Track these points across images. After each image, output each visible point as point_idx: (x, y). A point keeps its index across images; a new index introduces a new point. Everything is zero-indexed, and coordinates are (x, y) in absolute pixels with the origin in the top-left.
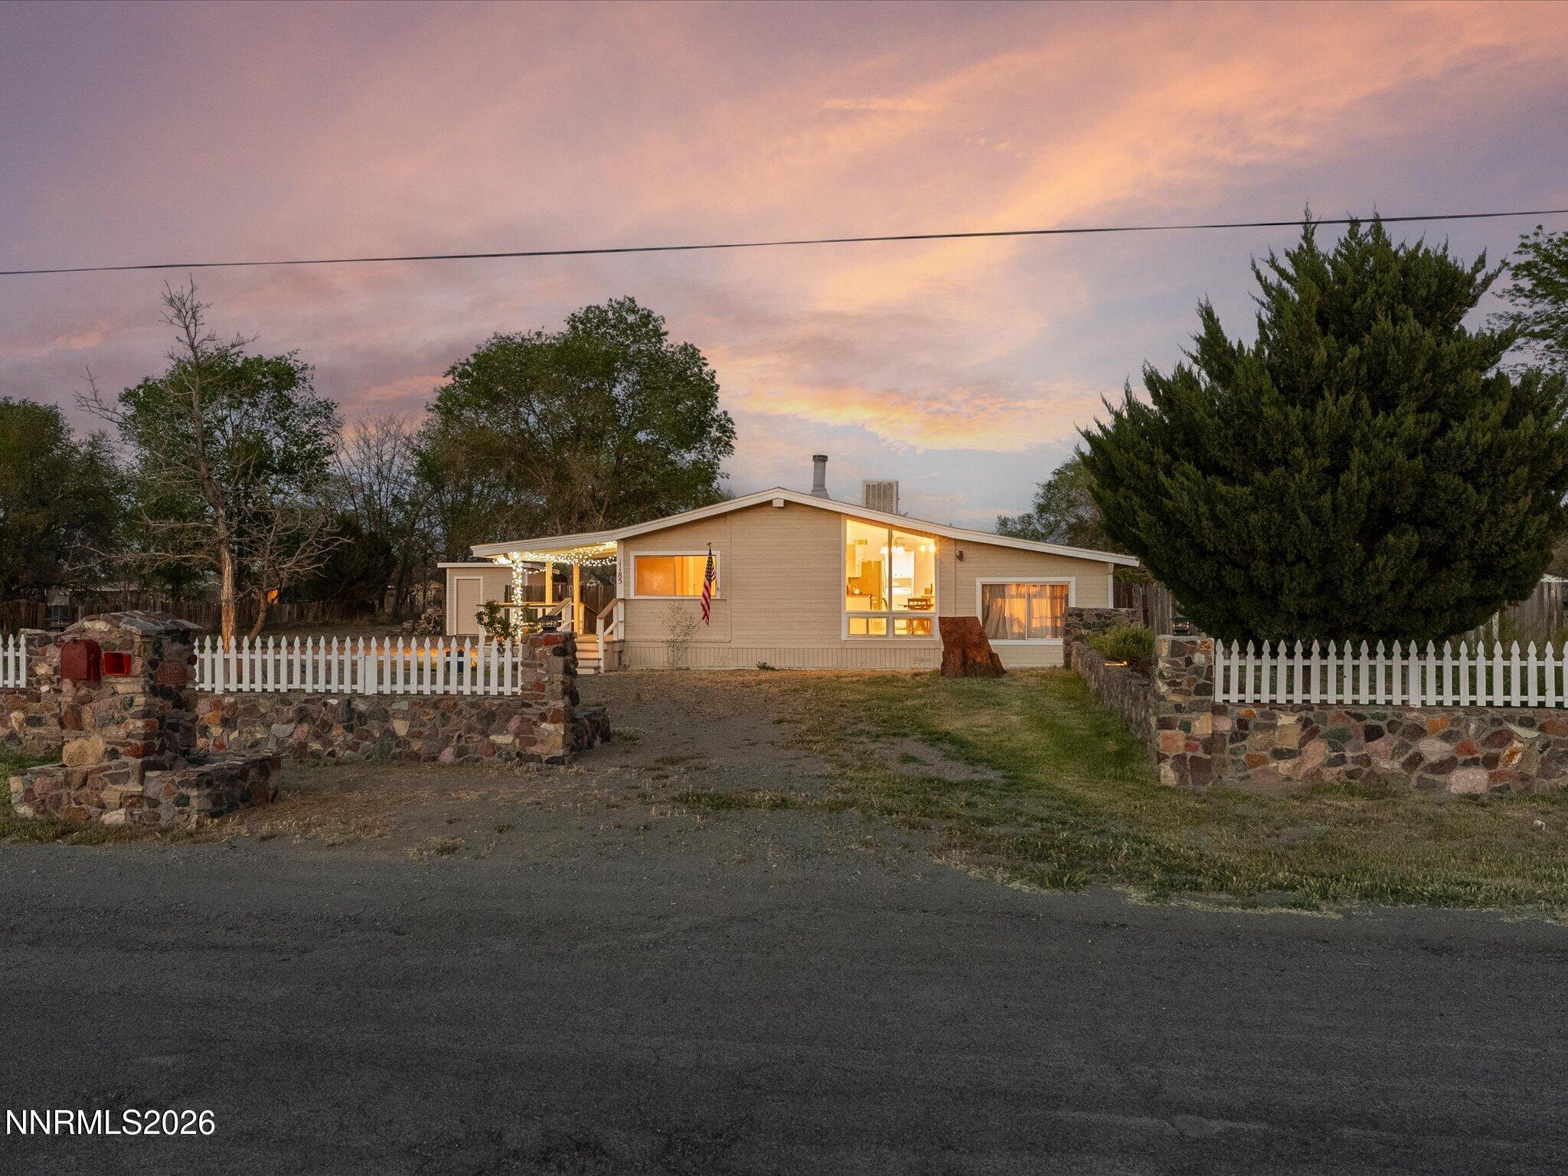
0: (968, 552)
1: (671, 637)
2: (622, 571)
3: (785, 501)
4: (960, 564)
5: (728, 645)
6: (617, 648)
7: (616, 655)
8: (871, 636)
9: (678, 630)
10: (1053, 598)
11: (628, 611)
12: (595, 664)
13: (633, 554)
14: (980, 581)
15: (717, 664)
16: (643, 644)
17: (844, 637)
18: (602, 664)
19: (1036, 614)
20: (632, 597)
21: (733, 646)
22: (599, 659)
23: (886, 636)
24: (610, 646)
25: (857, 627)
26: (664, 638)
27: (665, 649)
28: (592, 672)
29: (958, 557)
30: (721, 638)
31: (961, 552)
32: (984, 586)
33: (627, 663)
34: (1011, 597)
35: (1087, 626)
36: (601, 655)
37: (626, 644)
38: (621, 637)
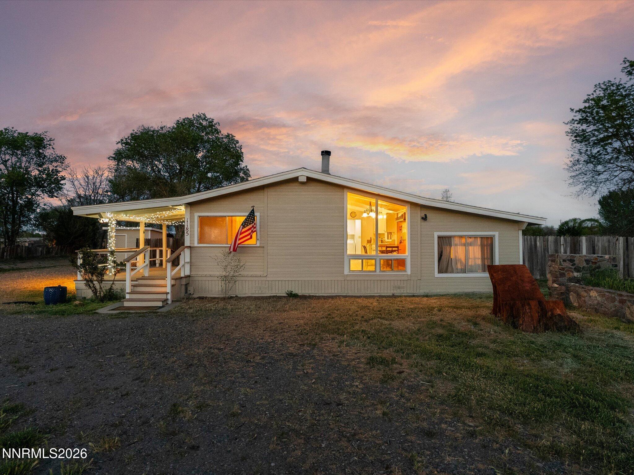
0: (431, 215)
1: (224, 273)
2: (189, 227)
3: (307, 177)
4: (424, 223)
5: (264, 279)
6: (184, 282)
7: (183, 287)
8: (366, 272)
9: (229, 269)
10: (482, 246)
11: (193, 255)
12: (164, 297)
13: (196, 215)
14: (436, 234)
15: (257, 292)
16: (204, 278)
17: (346, 272)
18: (169, 297)
19: (471, 256)
20: (196, 244)
21: (268, 279)
22: (167, 293)
23: (375, 271)
24: (178, 281)
25: (356, 265)
26: (218, 273)
27: (220, 282)
28: (160, 304)
29: (422, 218)
30: (261, 273)
31: (426, 215)
32: (439, 237)
33: (192, 292)
34: (456, 245)
35: (578, 270)
36: (168, 289)
37: (191, 279)
38: (187, 273)
